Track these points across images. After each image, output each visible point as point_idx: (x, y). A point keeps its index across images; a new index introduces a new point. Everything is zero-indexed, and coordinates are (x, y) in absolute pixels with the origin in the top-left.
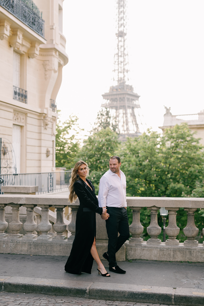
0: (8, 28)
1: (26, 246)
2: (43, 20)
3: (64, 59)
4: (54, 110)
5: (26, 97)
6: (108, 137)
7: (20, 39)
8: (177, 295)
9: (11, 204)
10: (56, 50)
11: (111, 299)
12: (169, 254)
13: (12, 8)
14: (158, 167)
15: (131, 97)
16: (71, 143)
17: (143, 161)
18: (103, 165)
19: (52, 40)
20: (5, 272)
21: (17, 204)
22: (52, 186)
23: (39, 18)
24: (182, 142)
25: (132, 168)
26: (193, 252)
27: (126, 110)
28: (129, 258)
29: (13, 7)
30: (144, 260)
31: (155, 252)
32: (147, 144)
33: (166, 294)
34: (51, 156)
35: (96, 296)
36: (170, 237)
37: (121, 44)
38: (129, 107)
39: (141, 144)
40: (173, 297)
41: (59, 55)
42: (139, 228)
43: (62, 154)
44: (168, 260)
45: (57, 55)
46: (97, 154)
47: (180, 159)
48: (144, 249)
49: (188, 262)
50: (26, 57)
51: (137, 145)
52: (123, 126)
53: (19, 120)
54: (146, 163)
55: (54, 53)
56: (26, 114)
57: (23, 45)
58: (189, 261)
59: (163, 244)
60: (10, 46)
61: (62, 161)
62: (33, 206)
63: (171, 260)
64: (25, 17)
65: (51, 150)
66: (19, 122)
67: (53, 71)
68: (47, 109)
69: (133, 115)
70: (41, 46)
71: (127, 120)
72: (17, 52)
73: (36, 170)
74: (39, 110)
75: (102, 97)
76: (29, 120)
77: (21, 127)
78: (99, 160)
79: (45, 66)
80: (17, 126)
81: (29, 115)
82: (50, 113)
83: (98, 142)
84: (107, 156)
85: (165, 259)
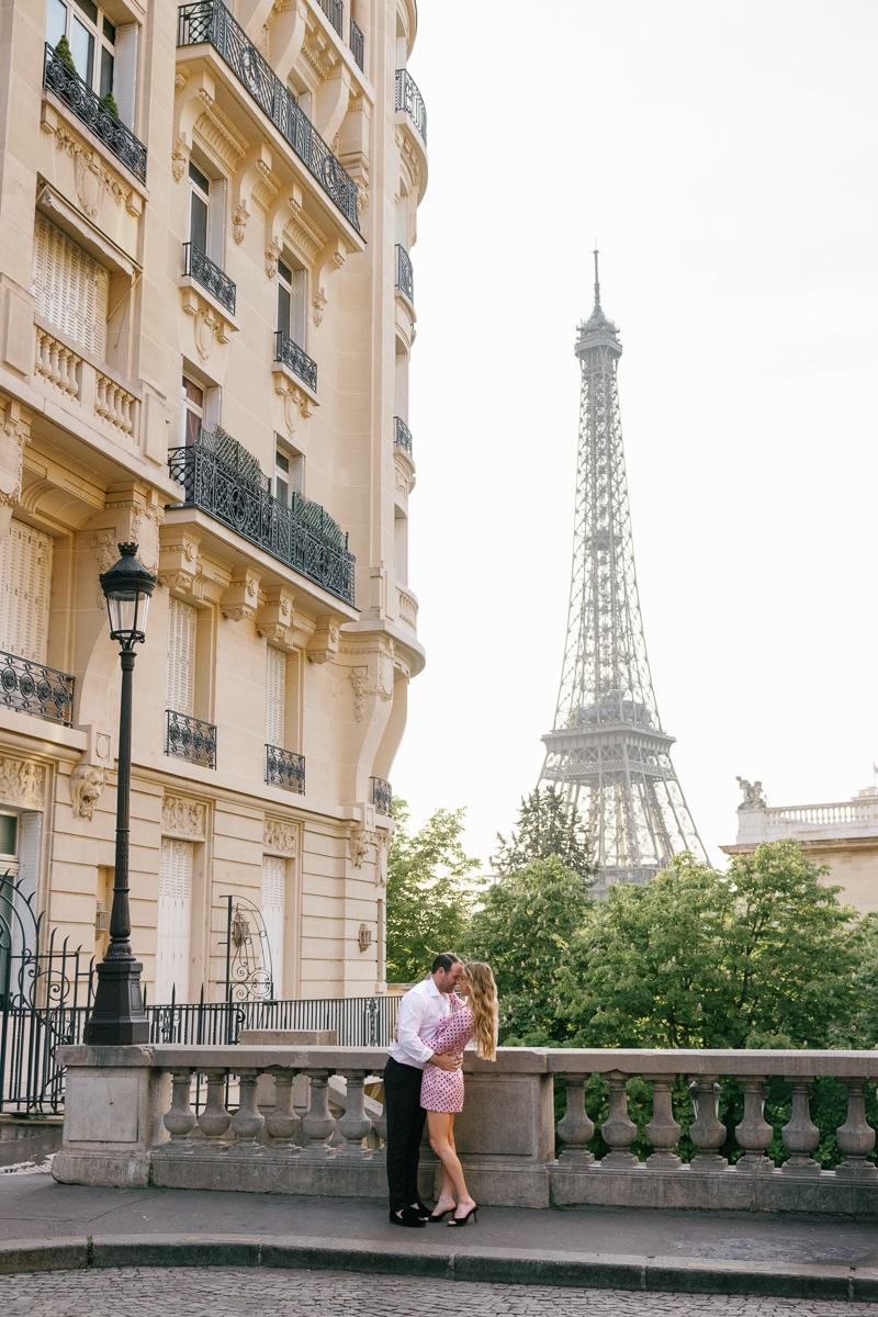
0: (256, 588)
1: (310, 1173)
2: (350, 557)
3: (414, 659)
4: (380, 809)
5: (300, 774)
6: (551, 886)
7: (286, 616)
8: (652, 1269)
9: (275, 1069)
10: (388, 636)
11: (503, 1280)
12: (655, 1190)
13: (267, 534)
14: (710, 980)
15: (641, 745)
16: (438, 905)
17: (661, 960)
18: (538, 974)
19: (377, 609)
20: (262, 1228)
21: (287, 1069)
22: (375, 1038)
23: (340, 550)
24: (784, 899)
25: (625, 983)
26: (712, 1183)
27: (626, 788)
28: (559, 1200)
29: (268, 531)
30: (596, 1205)
31: (621, 1185)
32: (671, 906)
33: (628, 1266)
34: (373, 948)
35: (470, 1274)
36: (658, 1147)
37: (604, 570)
38: (636, 776)
39: (652, 908)
40: (643, 1273)
41: (397, 648)
42: (583, 1125)
43: (409, 941)
44: (653, 1204)
45: (390, 651)
46: (516, 940)
47: (779, 952)
48: (593, 1178)
49: (701, 1209)
50: (301, 661)
51: (640, 909)
52: (617, 841)
53: (281, 841)
54: (668, 966)
55: (381, 646)
56: (301, 823)
57: (293, 628)
58: (703, 1206)
59: (642, 1166)
60: (260, 635)
61: (410, 963)
62: (326, 1073)
63: (661, 1204)
64: (301, 553)
65: (372, 927)
66: (280, 847)
67: (378, 696)
68: (361, 806)
69: (652, 804)
70: (345, 627)
71: (630, 821)
72: (277, 648)
73: (327, 992)
74: (338, 812)
75: (543, 744)
76: (310, 841)
77: (287, 861)
78: (524, 958)
79: (356, 684)
80: (275, 860)
81: (308, 826)
82: (372, 818)
83: (521, 901)
84: (552, 945)
85: (644, 1204)
